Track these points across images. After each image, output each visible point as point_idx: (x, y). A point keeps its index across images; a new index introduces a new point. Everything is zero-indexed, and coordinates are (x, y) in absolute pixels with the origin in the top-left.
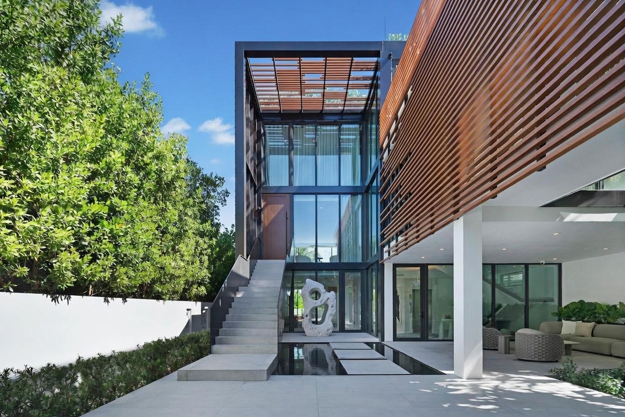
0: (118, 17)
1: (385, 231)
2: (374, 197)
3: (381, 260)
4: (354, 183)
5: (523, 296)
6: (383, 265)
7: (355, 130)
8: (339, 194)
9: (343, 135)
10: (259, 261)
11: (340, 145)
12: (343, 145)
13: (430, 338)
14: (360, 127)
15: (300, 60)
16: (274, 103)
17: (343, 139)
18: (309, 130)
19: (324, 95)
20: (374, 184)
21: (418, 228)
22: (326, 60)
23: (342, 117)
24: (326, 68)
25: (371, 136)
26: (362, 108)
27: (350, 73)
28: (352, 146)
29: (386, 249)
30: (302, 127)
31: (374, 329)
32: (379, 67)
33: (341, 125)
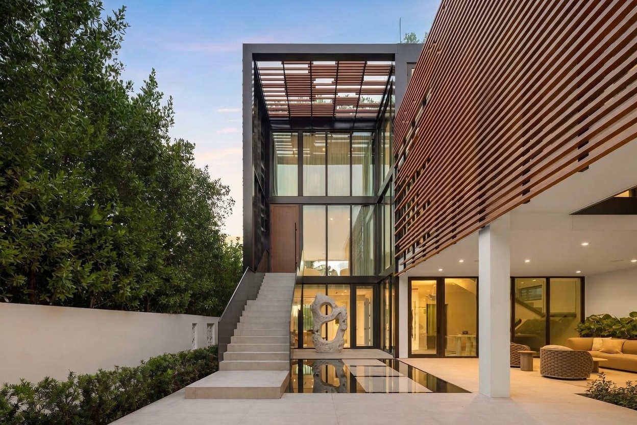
0: (120, 10)
1: (400, 242)
2: (388, 208)
3: (396, 273)
4: (366, 194)
5: (544, 311)
6: (397, 278)
7: (366, 138)
8: (351, 204)
9: (355, 143)
10: (267, 274)
11: (351, 154)
12: (355, 154)
13: (446, 354)
14: (372, 135)
15: (311, 64)
16: (283, 110)
17: (355, 148)
18: (319, 138)
19: (335, 101)
20: (388, 194)
21: (438, 238)
22: (338, 64)
23: (353, 125)
24: (337, 72)
25: (384, 144)
26: (375, 115)
27: (363, 77)
28: (363, 155)
29: (401, 261)
30: (312, 135)
31: (387, 345)
32: (393, 71)
33: (353, 132)
